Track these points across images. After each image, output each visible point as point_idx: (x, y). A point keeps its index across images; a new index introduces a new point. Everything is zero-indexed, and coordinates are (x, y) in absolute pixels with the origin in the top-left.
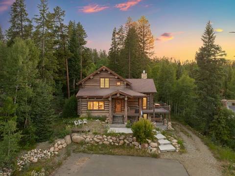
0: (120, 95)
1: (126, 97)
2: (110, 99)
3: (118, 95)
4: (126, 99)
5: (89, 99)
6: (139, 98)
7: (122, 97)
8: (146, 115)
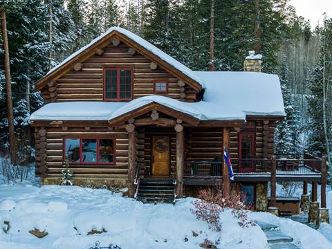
0: (162, 115)
1: (179, 121)
2: (130, 128)
3: (155, 116)
4: (179, 128)
5: (70, 129)
6: (221, 129)
7: (166, 123)
8: (252, 187)
